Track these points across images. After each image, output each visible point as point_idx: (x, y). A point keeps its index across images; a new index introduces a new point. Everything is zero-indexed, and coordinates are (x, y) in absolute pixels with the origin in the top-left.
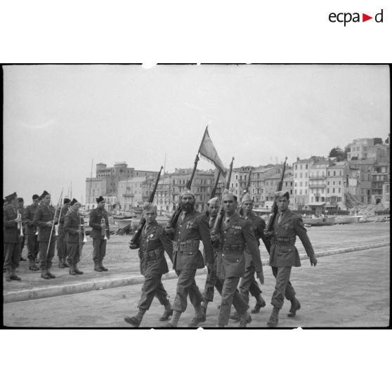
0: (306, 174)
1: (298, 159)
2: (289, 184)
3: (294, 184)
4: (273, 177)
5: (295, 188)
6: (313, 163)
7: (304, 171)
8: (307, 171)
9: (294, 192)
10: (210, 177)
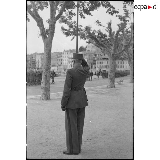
0: (67, 56)
1: (64, 50)
2: (61, 60)
3: (63, 60)
4: (55, 57)
5: (63, 62)
6: (70, 52)
7: (67, 55)
8: (68, 55)
9: (62, 63)
10: (29, 57)
